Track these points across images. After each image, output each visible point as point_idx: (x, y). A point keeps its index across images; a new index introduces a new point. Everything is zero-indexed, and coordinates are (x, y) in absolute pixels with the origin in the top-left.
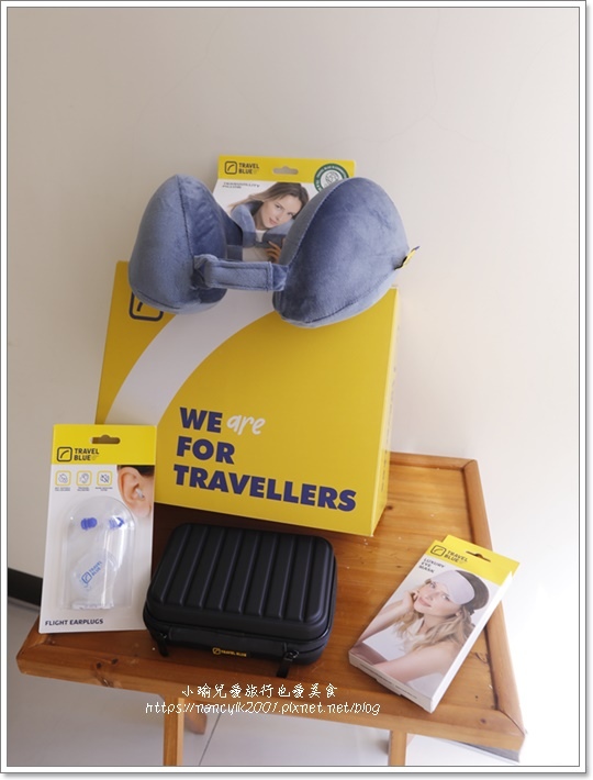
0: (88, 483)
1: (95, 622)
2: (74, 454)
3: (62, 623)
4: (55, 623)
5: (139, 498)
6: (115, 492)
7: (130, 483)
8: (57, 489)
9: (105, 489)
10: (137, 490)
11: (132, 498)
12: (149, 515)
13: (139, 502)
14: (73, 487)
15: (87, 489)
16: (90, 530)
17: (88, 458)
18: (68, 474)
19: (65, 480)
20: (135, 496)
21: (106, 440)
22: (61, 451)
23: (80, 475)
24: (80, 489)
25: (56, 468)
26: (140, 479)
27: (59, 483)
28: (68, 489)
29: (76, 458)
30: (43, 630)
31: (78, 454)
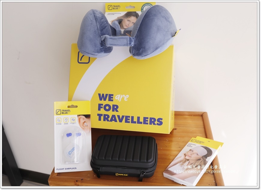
0: (67, 121)
1: (74, 168)
2: (62, 112)
3: (62, 169)
4: (60, 169)
5: (86, 126)
6: (77, 124)
7: (82, 121)
8: (57, 124)
9: (74, 123)
10: (85, 123)
11: (83, 126)
12: (90, 132)
13: (86, 127)
14: (63, 123)
15: (67, 124)
16: (70, 137)
17: (67, 113)
18: (60, 119)
19: (59, 121)
20: (84, 125)
21: (73, 106)
22: (57, 111)
23: (65, 119)
24: (65, 124)
25: (56, 117)
26: (86, 119)
27: (57, 122)
28: (60, 124)
29: (63, 113)
30: (56, 171)
31: (63, 112)
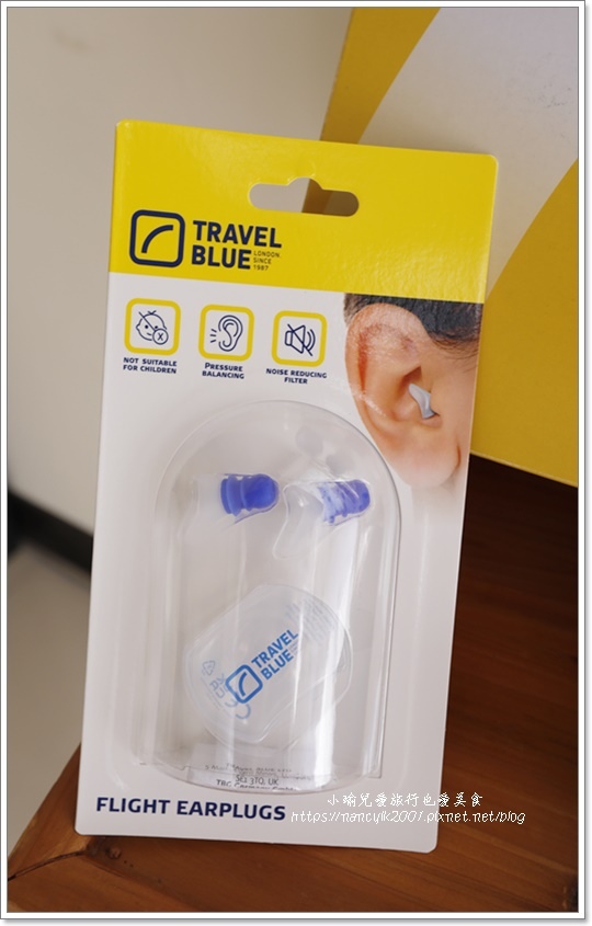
0: (240, 350)
1: (259, 812)
2: (191, 240)
3: (150, 806)
4: (128, 805)
5: (418, 417)
6: (336, 393)
7: (388, 363)
8: (129, 364)
9: (300, 377)
10: (413, 389)
11: (394, 417)
12: (452, 480)
13: (418, 433)
14: (190, 360)
15: (237, 372)
16: (254, 519)
17: (241, 260)
18: (167, 314)
19: (159, 334)
20: (406, 409)
21: (322, 201)
22: (146, 225)
23: (213, 319)
24: (211, 370)
25: (129, 287)
26: (426, 351)
27: (136, 341)
28: (168, 367)
29: (199, 256)
30: (90, 821)
31: (204, 242)
